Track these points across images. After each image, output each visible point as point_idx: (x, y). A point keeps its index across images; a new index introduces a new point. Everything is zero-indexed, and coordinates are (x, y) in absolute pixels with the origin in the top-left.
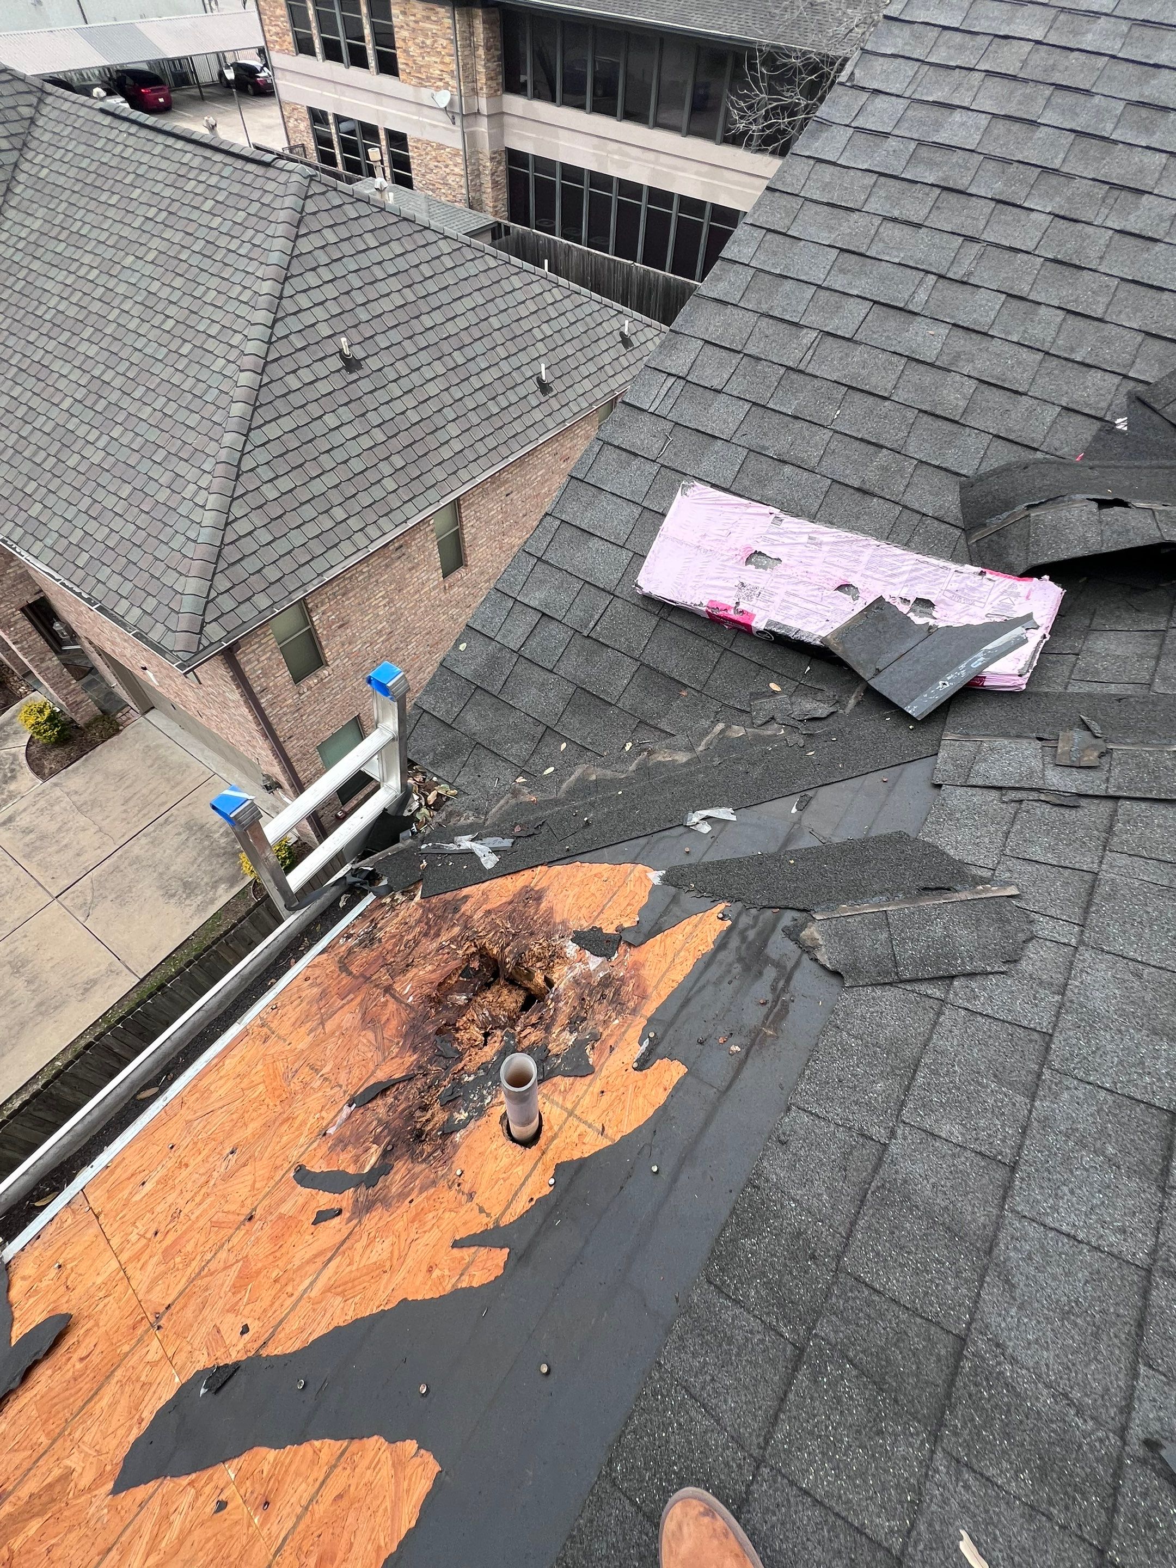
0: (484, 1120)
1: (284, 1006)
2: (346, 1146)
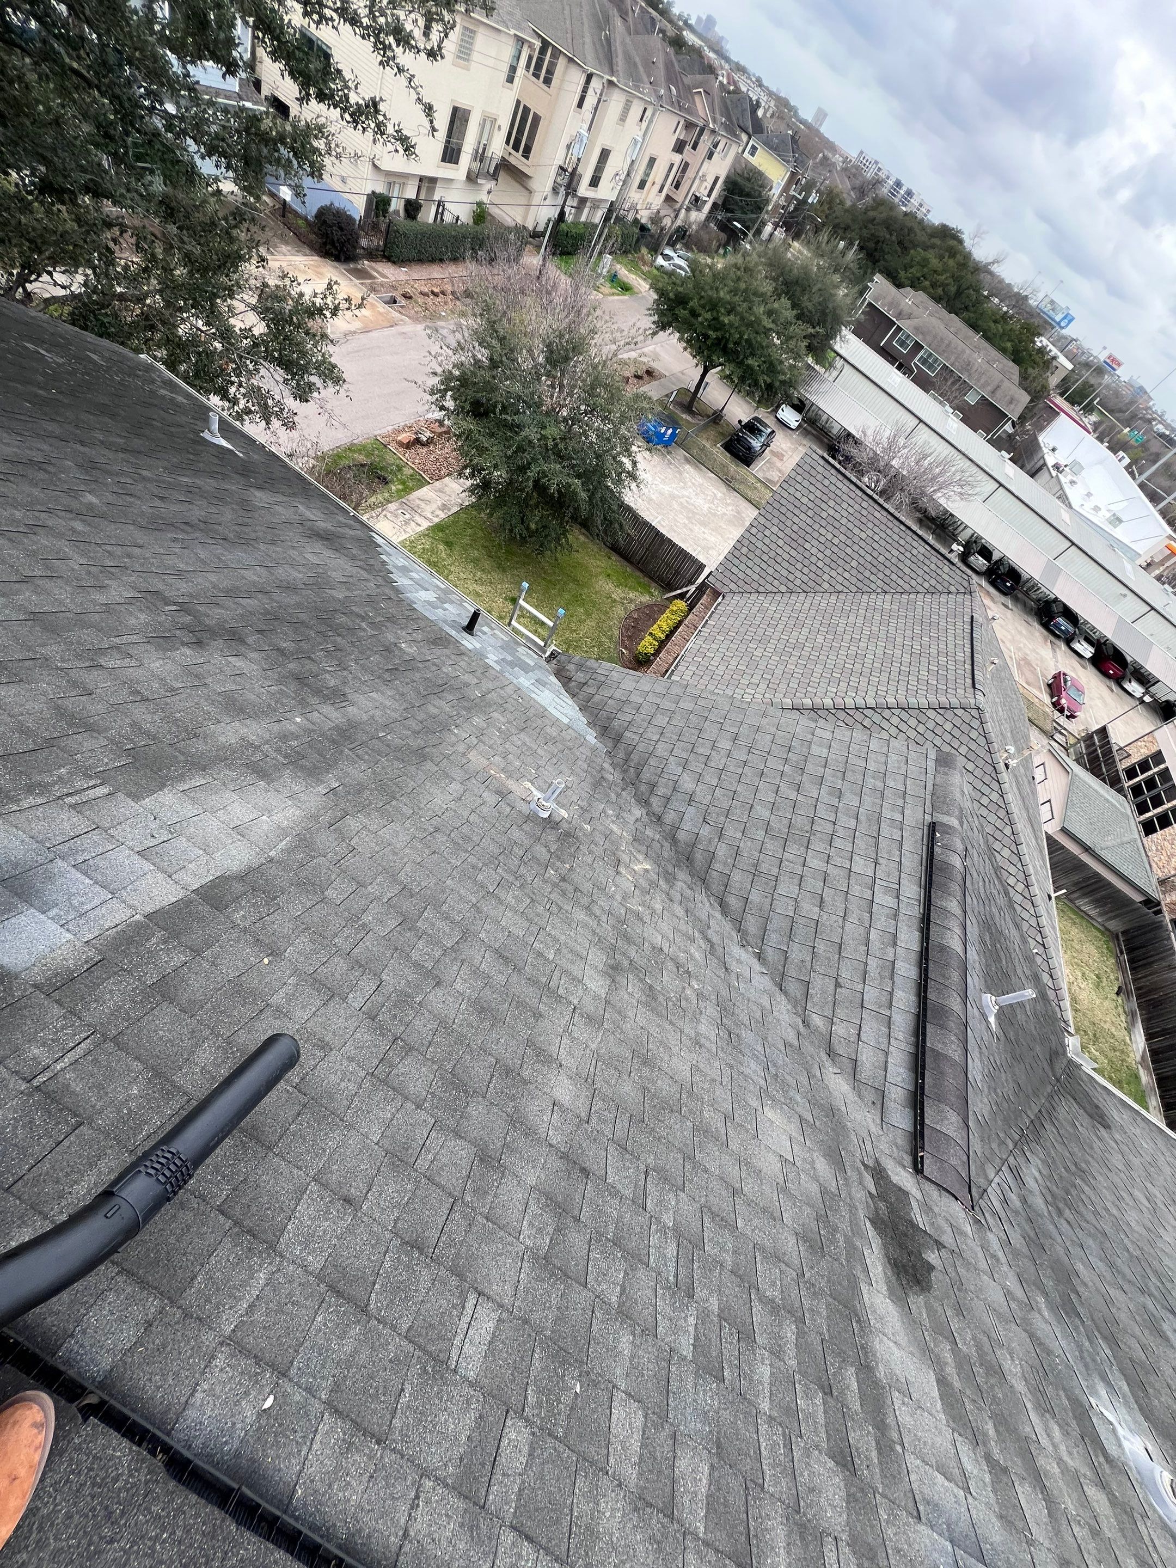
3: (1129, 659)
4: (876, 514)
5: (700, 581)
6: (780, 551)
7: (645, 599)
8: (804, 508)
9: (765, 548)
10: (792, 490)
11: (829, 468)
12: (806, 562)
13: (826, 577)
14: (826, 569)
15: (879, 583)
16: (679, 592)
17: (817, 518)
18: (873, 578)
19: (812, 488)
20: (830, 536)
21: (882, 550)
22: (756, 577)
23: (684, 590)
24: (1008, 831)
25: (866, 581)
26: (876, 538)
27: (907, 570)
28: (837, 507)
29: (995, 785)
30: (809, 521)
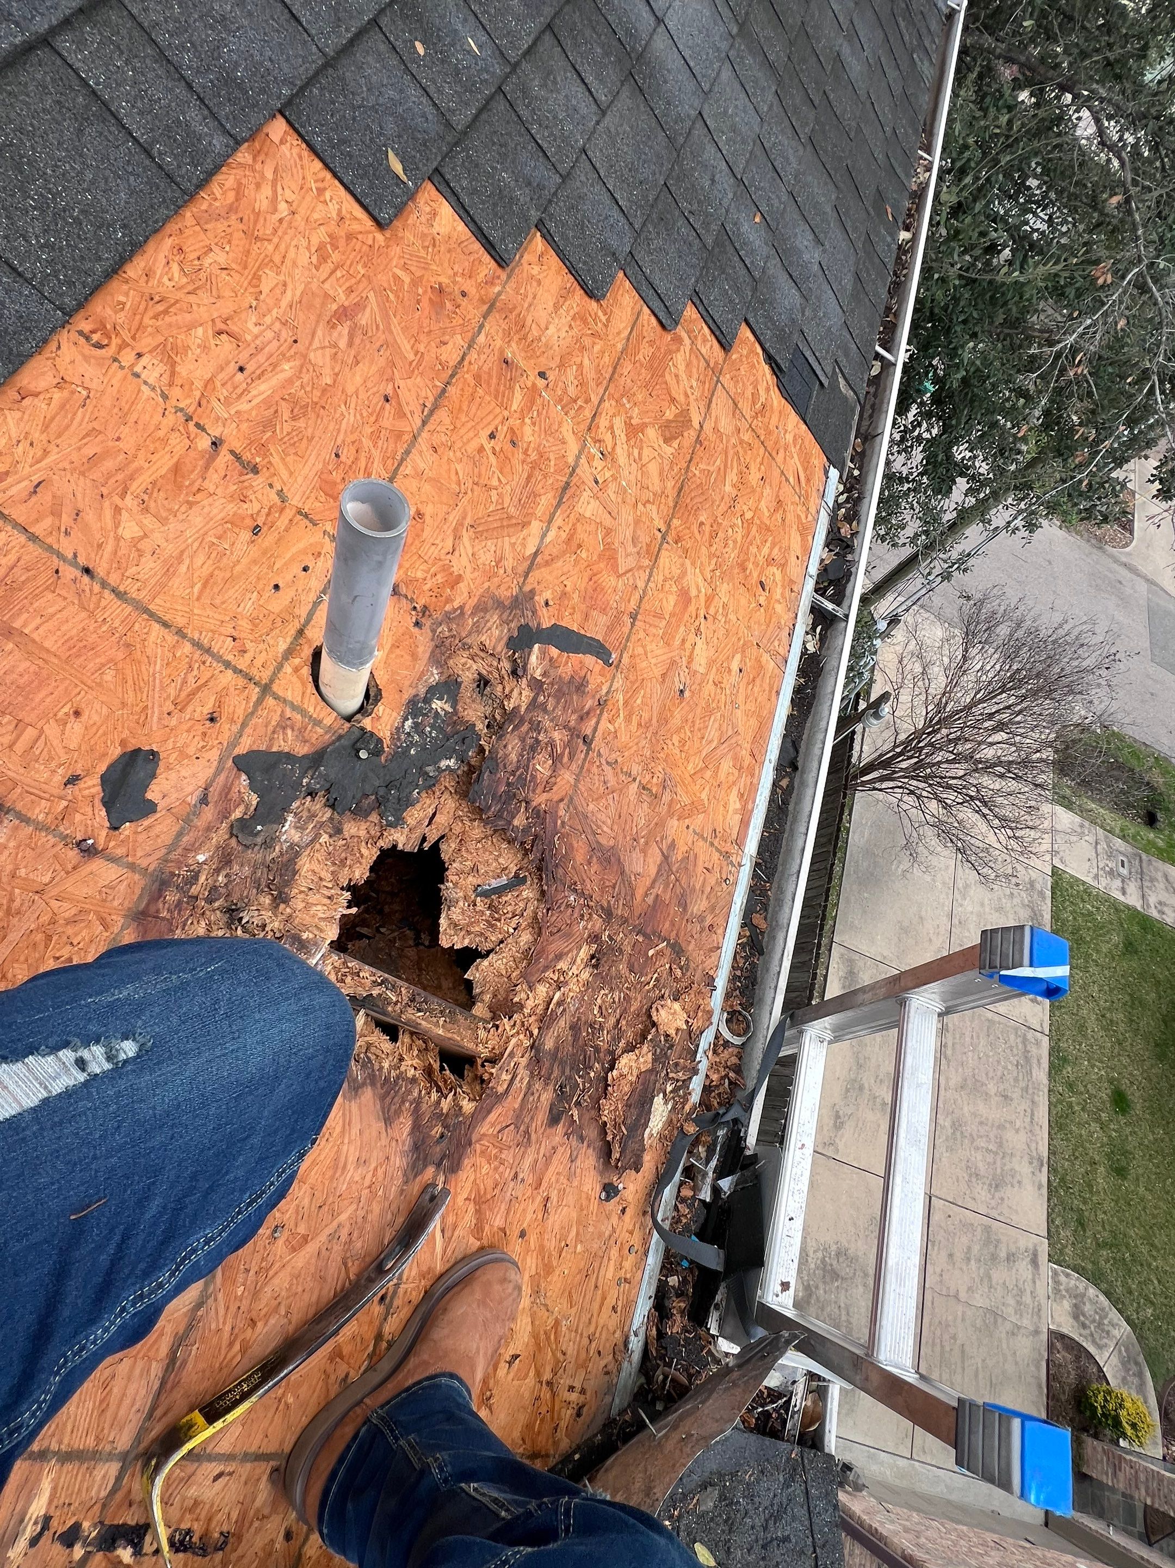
0: (406, 696)
1: (718, 883)
2: (571, 681)
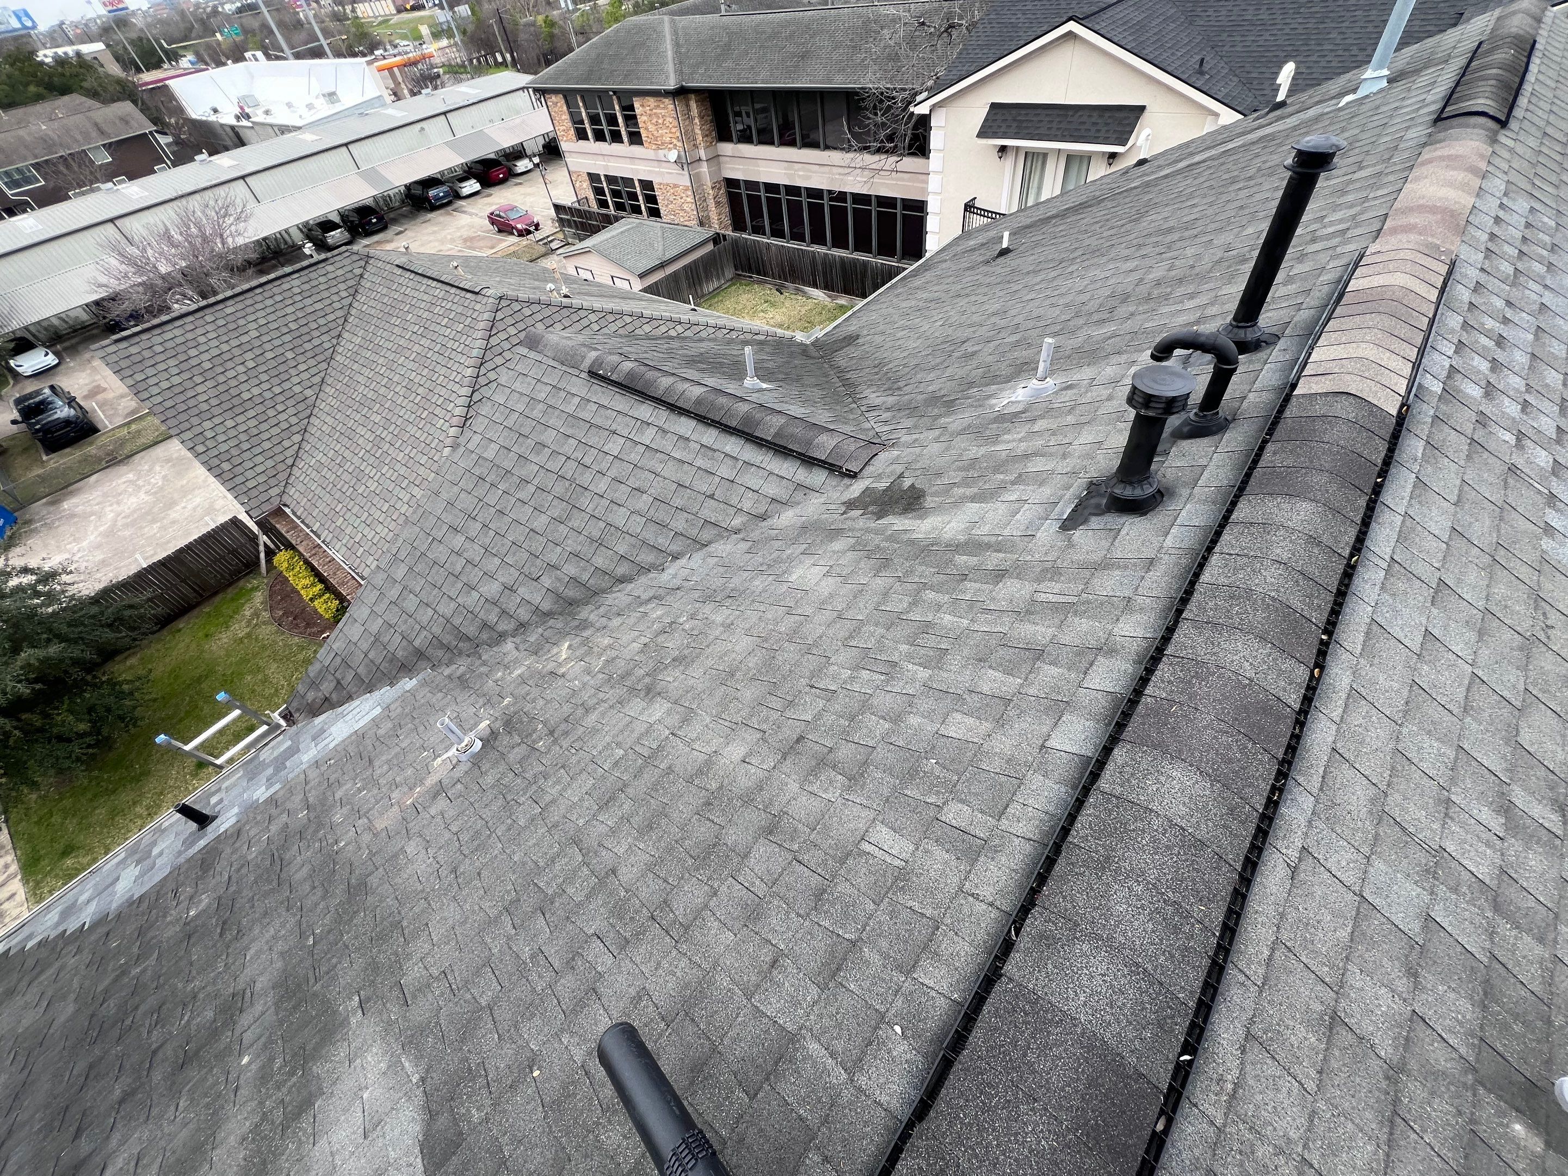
3: (492, 156)
4: (228, 311)
5: (255, 528)
6: (242, 428)
7: (258, 598)
8: (189, 384)
9: (232, 443)
10: (155, 390)
11: (137, 339)
12: (269, 403)
13: (297, 389)
14: (286, 385)
15: (325, 338)
16: (262, 555)
17: (209, 375)
18: (316, 342)
19: (162, 367)
20: (241, 369)
21: (281, 322)
22: (270, 463)
23: (262, 548)
24: (628, 319)
25: (317, 350)
26: (262, 322)
27: (318, 306)
28: (203, 348)
29: (582, 313)
30: (210, 384)
